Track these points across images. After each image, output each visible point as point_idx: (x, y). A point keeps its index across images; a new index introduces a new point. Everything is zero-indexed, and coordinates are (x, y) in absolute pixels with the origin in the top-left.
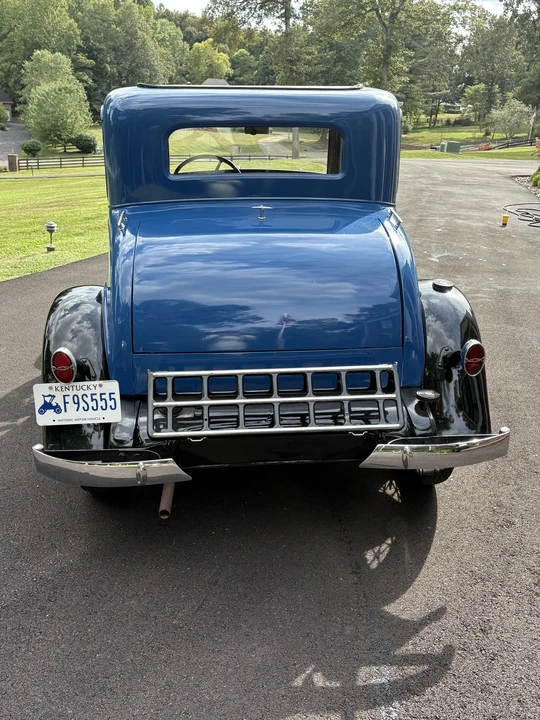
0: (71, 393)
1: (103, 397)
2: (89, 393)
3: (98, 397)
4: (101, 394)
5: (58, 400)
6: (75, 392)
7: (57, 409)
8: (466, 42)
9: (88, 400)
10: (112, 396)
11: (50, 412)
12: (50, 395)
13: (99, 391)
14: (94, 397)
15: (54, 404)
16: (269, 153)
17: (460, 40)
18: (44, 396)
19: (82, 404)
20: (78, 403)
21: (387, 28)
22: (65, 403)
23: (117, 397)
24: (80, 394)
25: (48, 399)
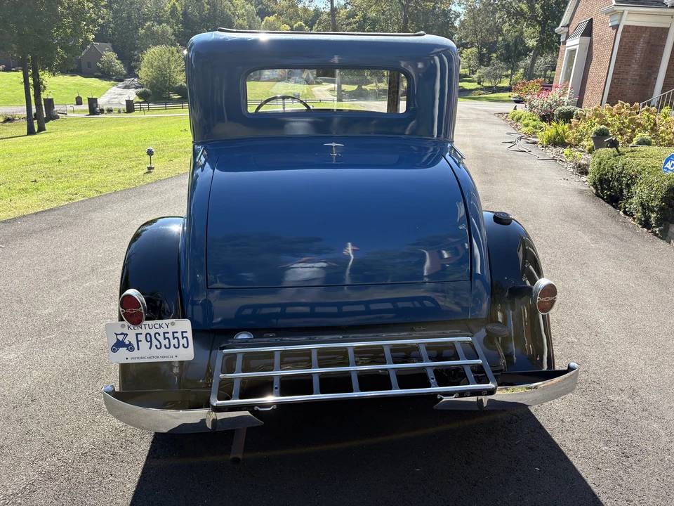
0: (144, 331)
1: (176, 335)
2: (161, 331)
3: (170, 336)
4: (173, 333)
5: (131, 338)
6: (148, 331)
7: (130, 347)
8: (462, 18)
9: (161, 338)
10: (185, 335)
11: (123, 350)
12: (122, 334)
13: (171, 329)
14: (167, 335)
15: (127, 343)
16: (319, 98)
17: (458, 16)
18: (117, 335)
19: (155, 342)
20: (151, 341)
21: (404, 7)
22: (138, 341)
23: (189, 335)
24: (152, 332)
25: (121, 338)
